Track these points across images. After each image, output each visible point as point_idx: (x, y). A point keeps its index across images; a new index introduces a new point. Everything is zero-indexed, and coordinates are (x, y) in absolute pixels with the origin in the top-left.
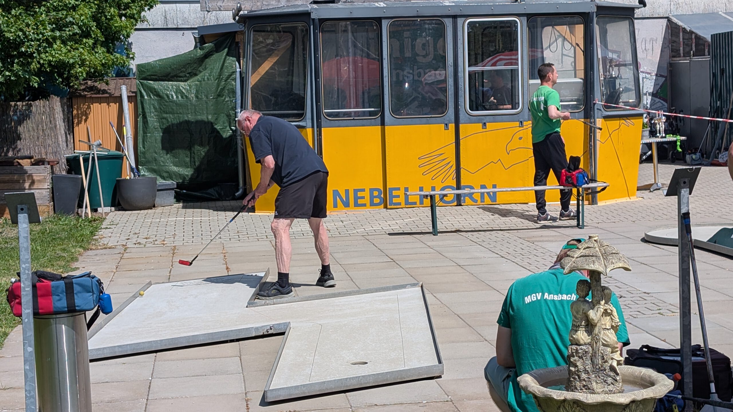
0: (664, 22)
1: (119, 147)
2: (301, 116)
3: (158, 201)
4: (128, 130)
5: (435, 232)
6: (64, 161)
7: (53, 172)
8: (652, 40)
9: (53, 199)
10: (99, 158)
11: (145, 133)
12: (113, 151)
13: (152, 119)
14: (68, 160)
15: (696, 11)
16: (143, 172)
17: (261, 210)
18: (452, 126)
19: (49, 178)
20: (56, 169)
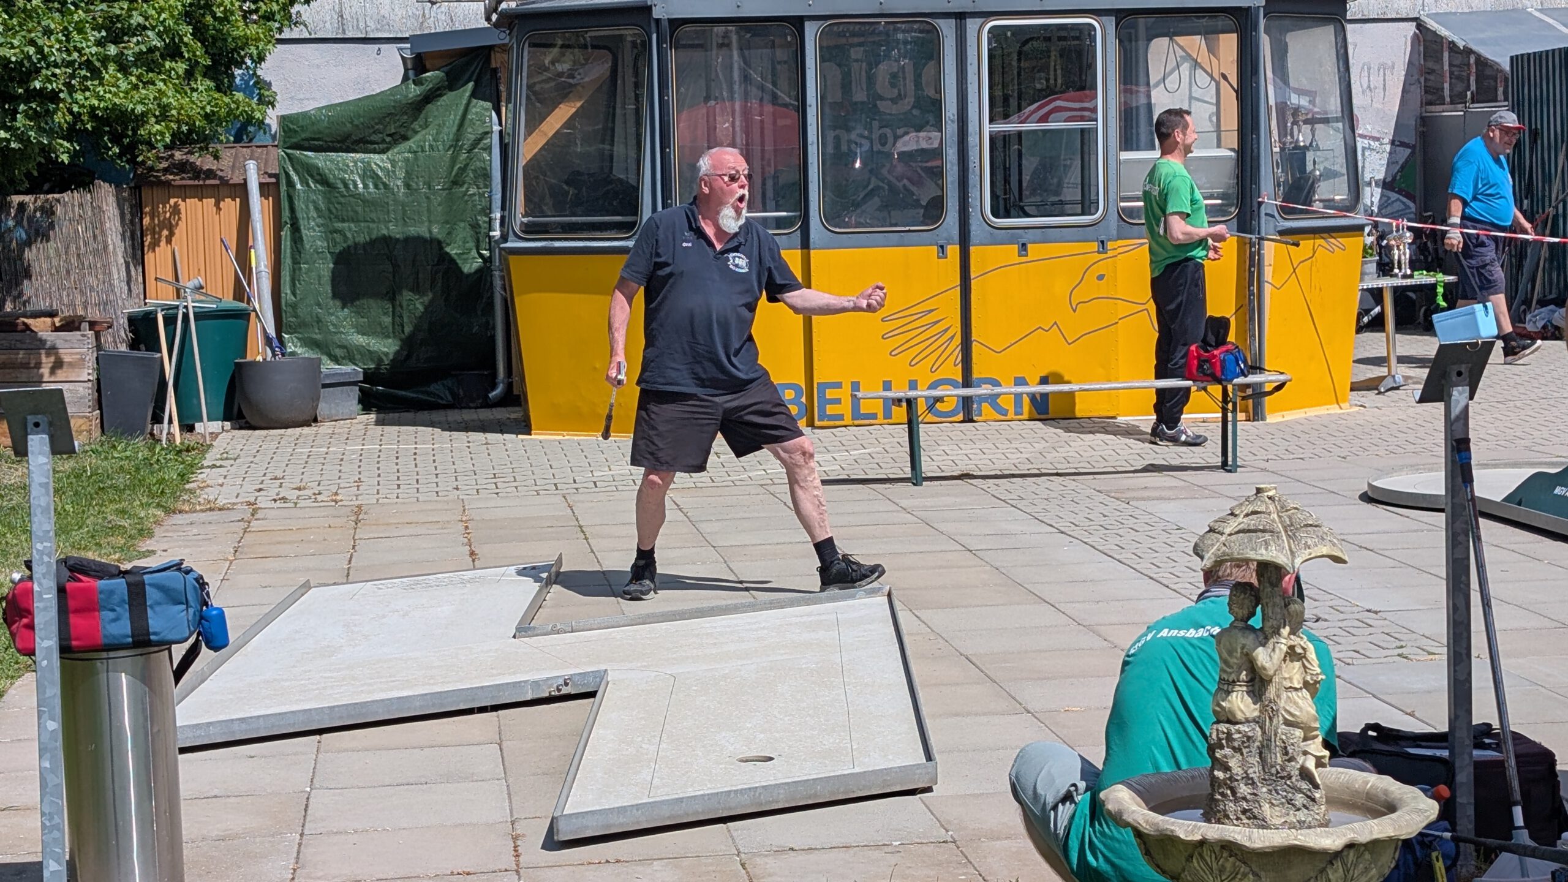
0: (1411, 28)
1: (239, 293)
2: (628, 227)
3: (323, 409)
4: (261, 257)
5: (917, 478)
6: (124, 321)
7: (99, 347)
8: (1383, 67)
9: (99, 403)
10: (199, 316)
11: (295, 262)
12: (229, 302)
13: (312, 233)
14: (132, 320)
15: (1477, 5)
16: (292, 346)
17: (545, 428)
18: (954, 251)
19: (91, 358)
20: (107, 338)
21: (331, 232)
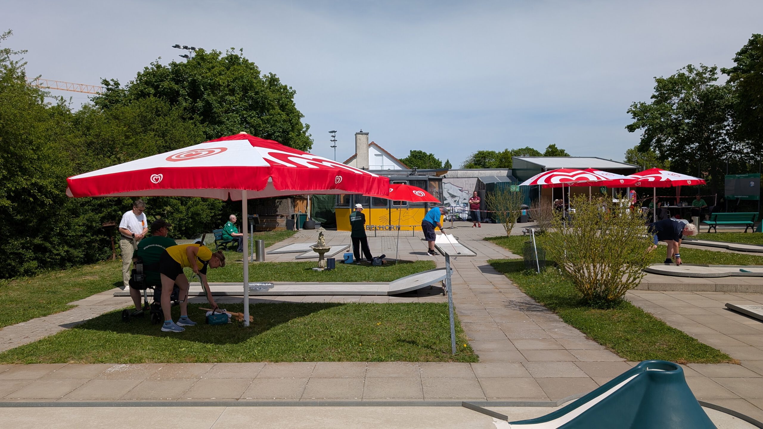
0: (477, 179)
1: (306, 212)
2: (349, 205)
4: (309, 208)
5: (376, 237)
6: (291, 216)
7: (287, 218)
8: (473, 184)
9: (287, 226)
10: (300, 215)
11: (313, 208)
12: (304, 213)
13: (316, 205)
14: (292, 215)
15: (487, 176)
16: (313, 219)
17: (339, 230)
18: (388, 209)
19: (286, 220)
20: (288, 218)
21: (318, 205)
